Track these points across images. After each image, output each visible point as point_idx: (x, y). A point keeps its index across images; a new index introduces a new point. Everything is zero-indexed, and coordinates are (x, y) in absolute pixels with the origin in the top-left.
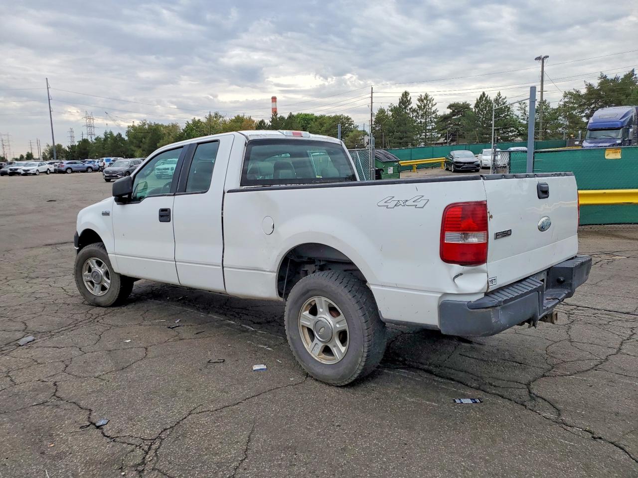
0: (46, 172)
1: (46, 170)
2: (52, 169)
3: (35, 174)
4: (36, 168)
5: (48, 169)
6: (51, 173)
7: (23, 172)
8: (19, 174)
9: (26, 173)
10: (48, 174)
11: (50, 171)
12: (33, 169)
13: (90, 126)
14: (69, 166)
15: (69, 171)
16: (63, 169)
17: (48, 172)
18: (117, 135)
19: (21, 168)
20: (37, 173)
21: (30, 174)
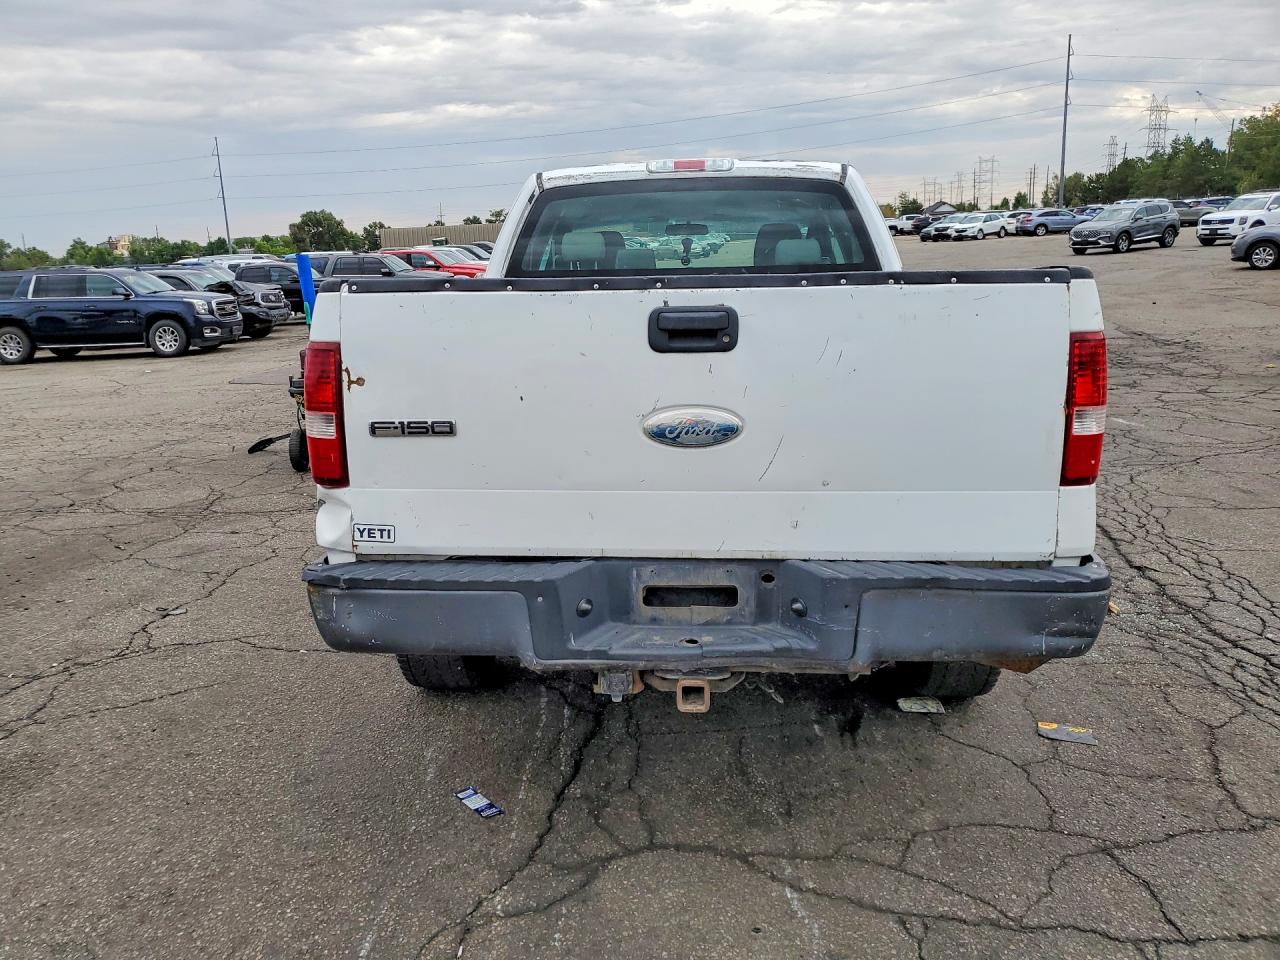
0: (998, 234)
1: (997, 230)
2: (1011, 228)
3: (975, 238)
4: (979, 225)
5: (1003, 227)
6: (1007, 234)
7: (954, 234)
8: (947, 238)
9: (961, 237)
10: (1000, 237)
11: (1006, 230)
12: (972, 227)
13: (1157, 128)
14: (1042, 220)
15: (1041, 231)
16: (1030, 226)
17: (1002, 234)
18: (1202, 144)
19: (953, 226)
20: (980, 236)
21: (967, 237)
